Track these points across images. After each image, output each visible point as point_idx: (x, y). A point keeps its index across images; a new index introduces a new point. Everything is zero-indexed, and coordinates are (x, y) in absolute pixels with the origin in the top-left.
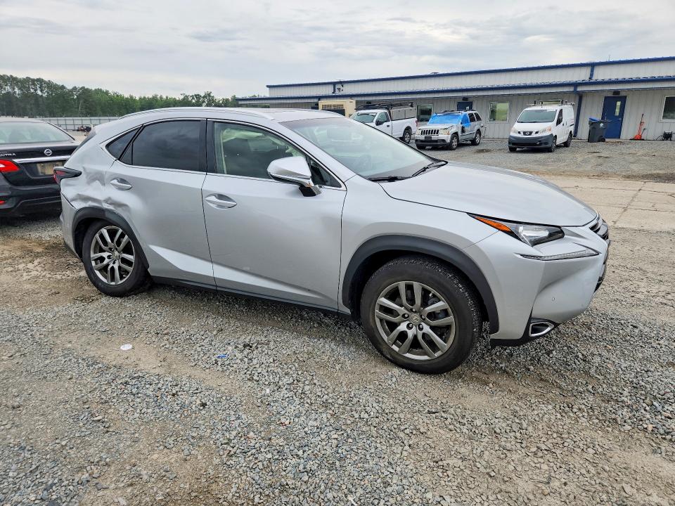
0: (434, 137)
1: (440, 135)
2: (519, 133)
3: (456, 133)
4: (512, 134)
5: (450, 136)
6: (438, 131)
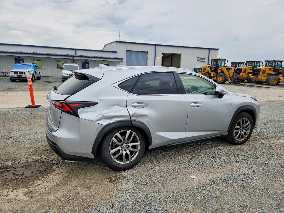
0: (23, 76)
1: (26, 75)
2: (67, 74)
3: (33, 74)
4: (63, 75)
5: (31, 75)
6: (25, 73)
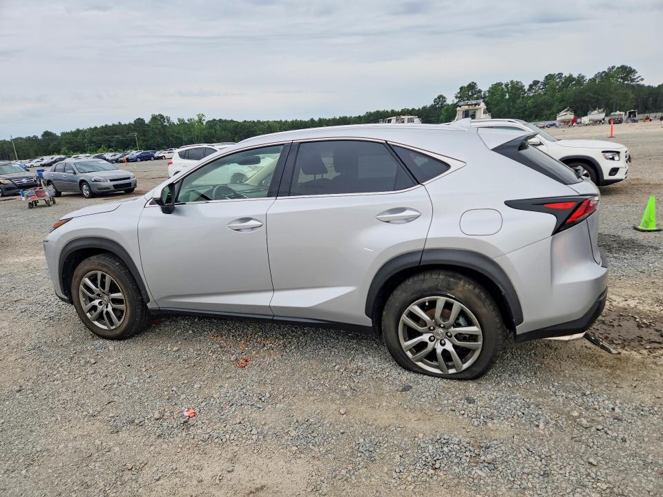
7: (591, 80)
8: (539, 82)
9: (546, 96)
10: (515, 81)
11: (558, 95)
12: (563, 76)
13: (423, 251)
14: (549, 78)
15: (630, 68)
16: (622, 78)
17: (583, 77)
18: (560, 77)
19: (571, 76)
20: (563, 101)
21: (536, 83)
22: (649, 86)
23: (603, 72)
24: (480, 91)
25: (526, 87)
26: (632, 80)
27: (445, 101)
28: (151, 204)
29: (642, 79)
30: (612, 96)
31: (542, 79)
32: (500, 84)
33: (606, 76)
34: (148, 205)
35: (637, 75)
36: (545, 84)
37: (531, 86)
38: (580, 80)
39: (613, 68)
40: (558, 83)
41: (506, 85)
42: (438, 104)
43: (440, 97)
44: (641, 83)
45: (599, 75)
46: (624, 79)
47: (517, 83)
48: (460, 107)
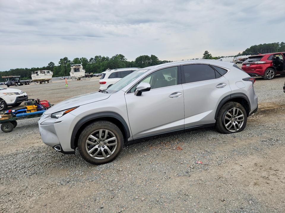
7: (112, 59)
8: (93, 58)
9: (97, 64)
10: (84, 57)
11: (101, 64)
12: (101, 57)
13: (231, 95)
14: (96, 57)
15: (123, 56)
16: (121, 59)
17: (108, 58)
18: (100, 57)
19: (104, 57)
20: (103, 66)
21: (92, 59)
22: (129, 62)
23: (115, 56)
24: (70, 61)
25: (89, 60)
26: (124, 59)
27: (54, 65)
28: (127, 93)
29: (127, 59)
30: (119, 65)
31: (94, 58)
32: (78, 59)
33: (116, 58)
34: (126, 94)
35: (125, 58)
36: (95, 59)
37: (90, 60)
38: (107, 59)
39: (117, 55)
40: (100, 59)
41: (81, 59)
42: (51, 66)
43: (51, 63)
44: (126, 60)
45: (113, 57)
46: (122, 59)
47: (85, 58)
48: (72, 66)
